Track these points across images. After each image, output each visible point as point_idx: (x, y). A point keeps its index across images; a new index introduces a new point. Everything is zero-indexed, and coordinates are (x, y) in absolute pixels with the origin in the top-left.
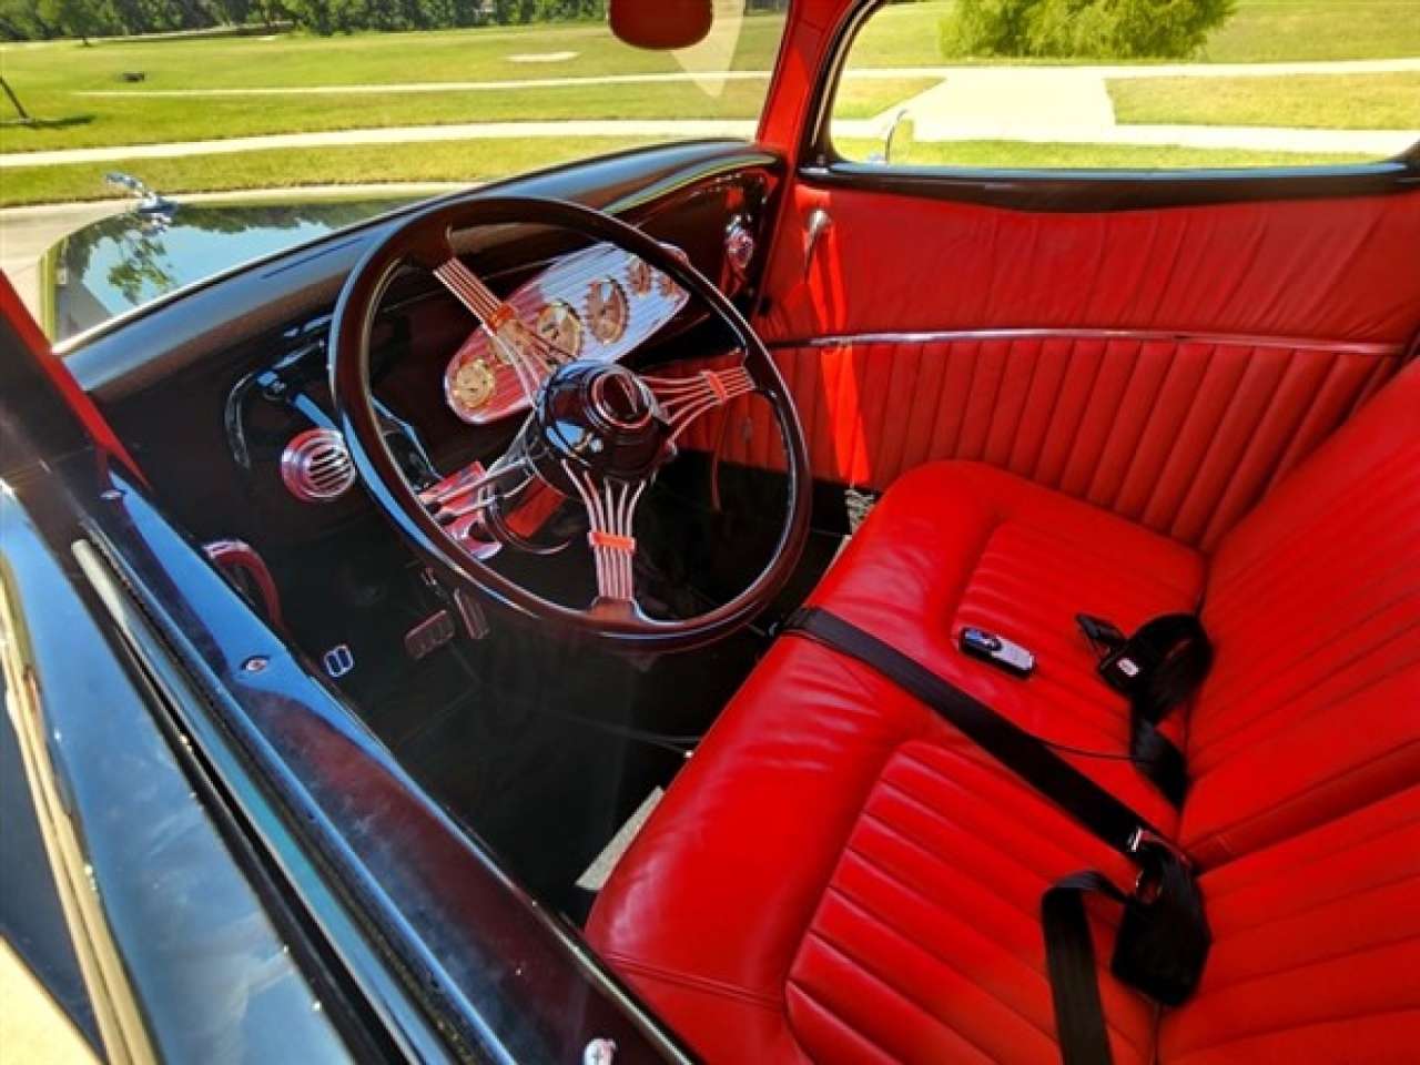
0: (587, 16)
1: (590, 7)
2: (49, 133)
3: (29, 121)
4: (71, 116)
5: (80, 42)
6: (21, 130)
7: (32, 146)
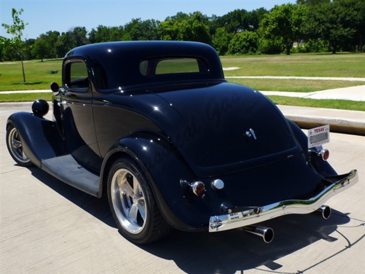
0: (252, 53)
1: (255, 49)
2: (30, 86)
3: (26, 83)
4: (37, 82)
5: (41, 60)
6: (23, 85)
7: (26, 89)
